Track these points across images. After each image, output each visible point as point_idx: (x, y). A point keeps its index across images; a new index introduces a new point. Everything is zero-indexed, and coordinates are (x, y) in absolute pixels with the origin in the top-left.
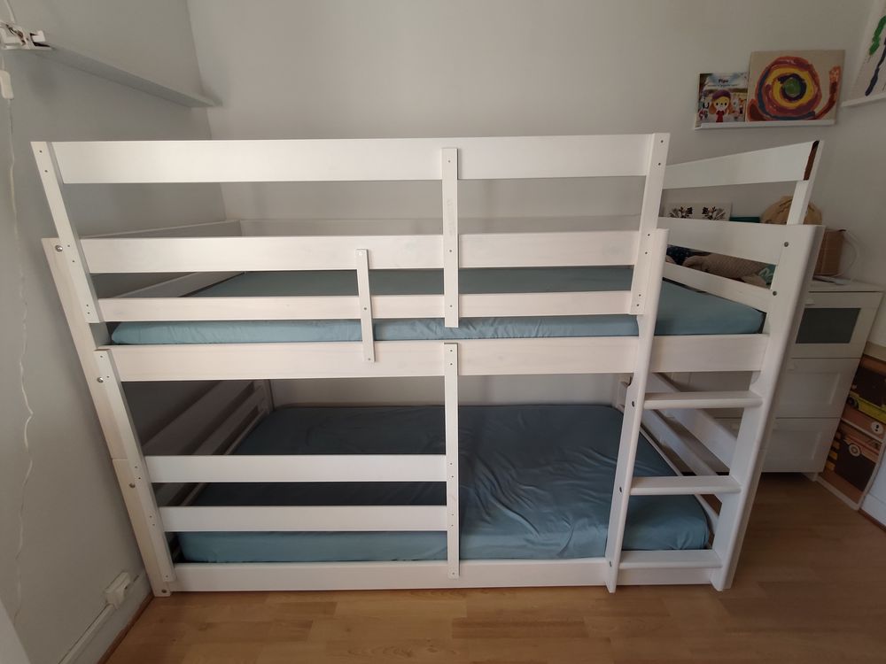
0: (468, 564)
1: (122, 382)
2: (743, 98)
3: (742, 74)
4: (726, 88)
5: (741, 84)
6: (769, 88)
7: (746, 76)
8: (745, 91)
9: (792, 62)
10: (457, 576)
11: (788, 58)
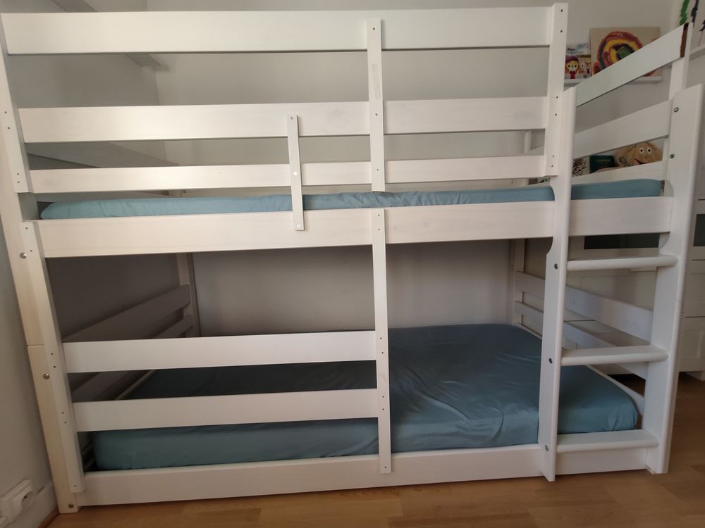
0: (401, 456)
1: (46, 259)
2: (588, 62)
3: (585, 44)
4: (575, 55)
5: (585, 52)
6: (607, 54)
7: (589, 46)
8: (589, 56)
9: (622, 35)
10: (388, 470)
11: (618, 32)
